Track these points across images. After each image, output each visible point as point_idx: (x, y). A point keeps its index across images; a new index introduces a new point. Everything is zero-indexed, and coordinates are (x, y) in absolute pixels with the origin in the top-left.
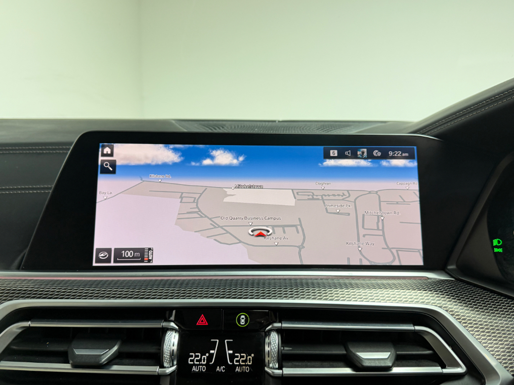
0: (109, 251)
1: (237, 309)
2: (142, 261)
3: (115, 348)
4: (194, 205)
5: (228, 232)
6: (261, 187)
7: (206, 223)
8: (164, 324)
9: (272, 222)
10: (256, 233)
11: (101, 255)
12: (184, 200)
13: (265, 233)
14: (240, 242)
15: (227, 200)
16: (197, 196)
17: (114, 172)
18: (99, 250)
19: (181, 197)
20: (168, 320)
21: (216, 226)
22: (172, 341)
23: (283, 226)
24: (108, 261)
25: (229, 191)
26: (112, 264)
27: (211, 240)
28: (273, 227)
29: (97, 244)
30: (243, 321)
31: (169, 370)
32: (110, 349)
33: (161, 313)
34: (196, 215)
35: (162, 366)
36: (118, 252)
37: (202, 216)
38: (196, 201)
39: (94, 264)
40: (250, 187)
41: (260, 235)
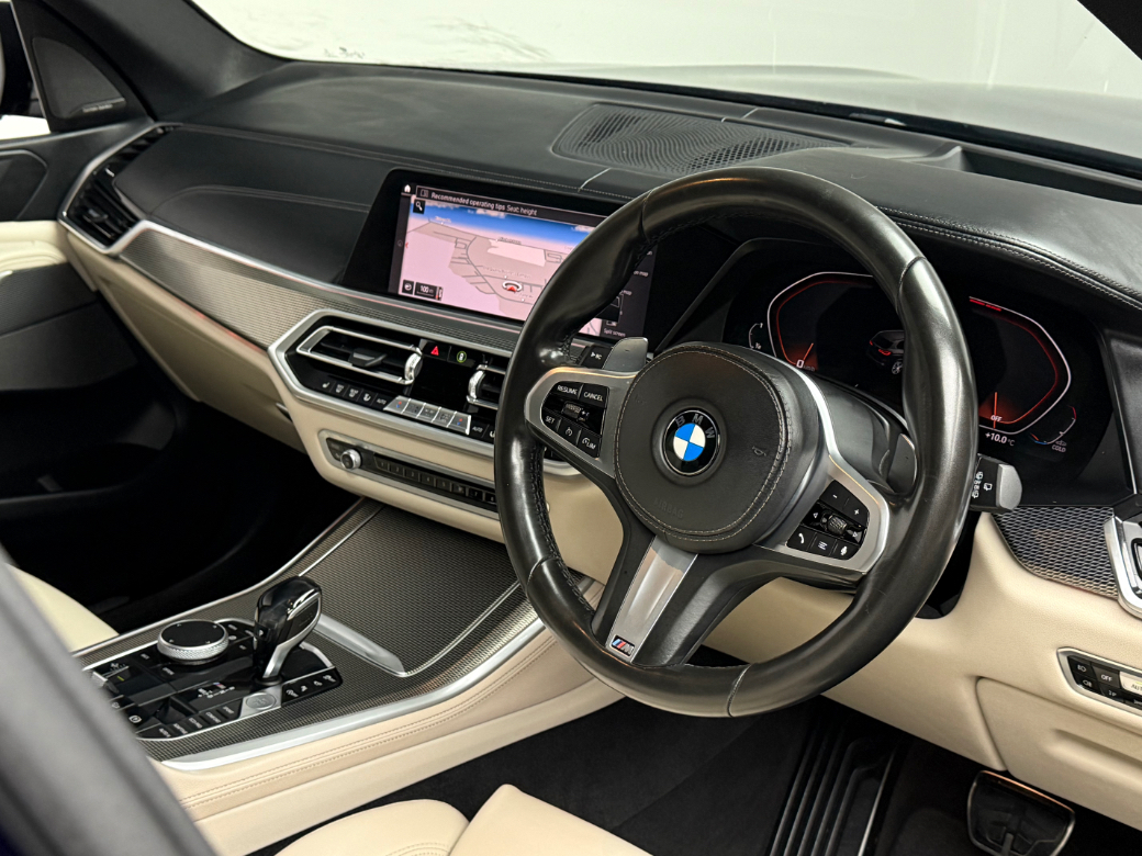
0: (412, 283)
1: (458, 349)
2: (434, 298)
3: (380, 358)
4: (464, 252)
5: (487, 282)
6: (519, 243)
7: (472, 270)
8: (413, 349)
9: (523, 279)
10: (509, 287)
11: (407, 286)
12: (459, 245)
13: (515, 288)
14: (495, 293)
15: (489, 251)
16: (468, 243)
17: (422, 212)
18: (405, 282)
19: (456, 243)
20: (417, 345)
21: (478, 274)
22: (413, 361)
23: (531, 285)
24: (410, 292)
25: (493, 243)
26: (413, 296)
27: (473, 287)
28: (523, 284)
29: (404, 277)
30: (461, 358)
31: (408, 382)
32: (376, 357)
33: (414, 340)
34: (464, 261)
35: (404, 378)
36: (419, 285)
37: (470, 263)
38: (467, 248)
39: (400, 293)
40: (511, 242)
41: (511, 290)
